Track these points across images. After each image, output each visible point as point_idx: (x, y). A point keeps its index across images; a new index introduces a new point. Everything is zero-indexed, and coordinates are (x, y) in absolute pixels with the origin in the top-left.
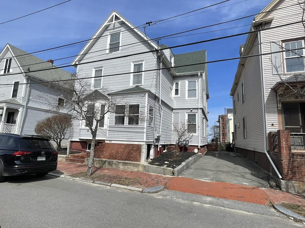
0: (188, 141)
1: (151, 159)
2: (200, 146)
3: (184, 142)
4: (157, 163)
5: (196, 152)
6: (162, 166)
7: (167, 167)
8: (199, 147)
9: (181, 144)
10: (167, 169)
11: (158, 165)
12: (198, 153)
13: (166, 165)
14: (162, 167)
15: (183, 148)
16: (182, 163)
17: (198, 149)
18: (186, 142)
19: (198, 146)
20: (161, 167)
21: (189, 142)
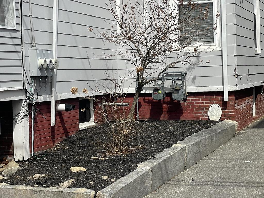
0: (183, 76)
1: (18, 162)
2: (230, 93)
3: (168, 84)
4: (37, 176)
5: (217, 119)
6: (52, 185)
7: (72, 186)
8: (226, 98)
9: (156, 90)
10: (70, 194)
11: (39, 183)
12: (221, 120)
13: (71, 181)
14: (54, 189)
15: (165, 107)
16: (139, 166)
17: (224, 105)
18: (174, 81)
19: (221, 94)
20: (50, 189)
21: (189, 80)
